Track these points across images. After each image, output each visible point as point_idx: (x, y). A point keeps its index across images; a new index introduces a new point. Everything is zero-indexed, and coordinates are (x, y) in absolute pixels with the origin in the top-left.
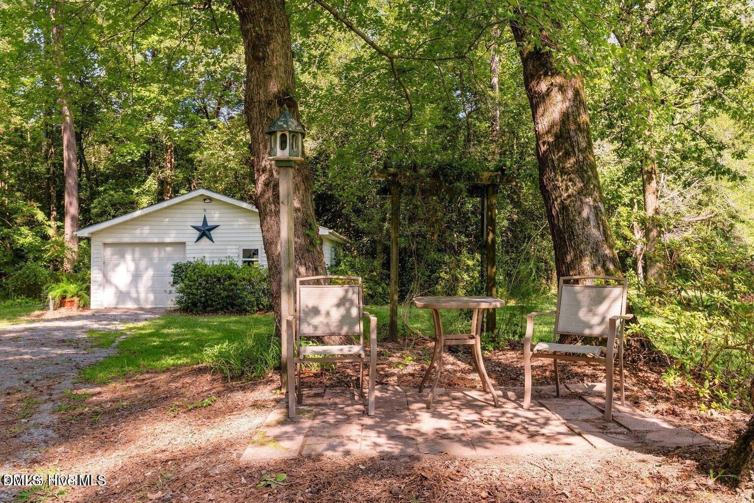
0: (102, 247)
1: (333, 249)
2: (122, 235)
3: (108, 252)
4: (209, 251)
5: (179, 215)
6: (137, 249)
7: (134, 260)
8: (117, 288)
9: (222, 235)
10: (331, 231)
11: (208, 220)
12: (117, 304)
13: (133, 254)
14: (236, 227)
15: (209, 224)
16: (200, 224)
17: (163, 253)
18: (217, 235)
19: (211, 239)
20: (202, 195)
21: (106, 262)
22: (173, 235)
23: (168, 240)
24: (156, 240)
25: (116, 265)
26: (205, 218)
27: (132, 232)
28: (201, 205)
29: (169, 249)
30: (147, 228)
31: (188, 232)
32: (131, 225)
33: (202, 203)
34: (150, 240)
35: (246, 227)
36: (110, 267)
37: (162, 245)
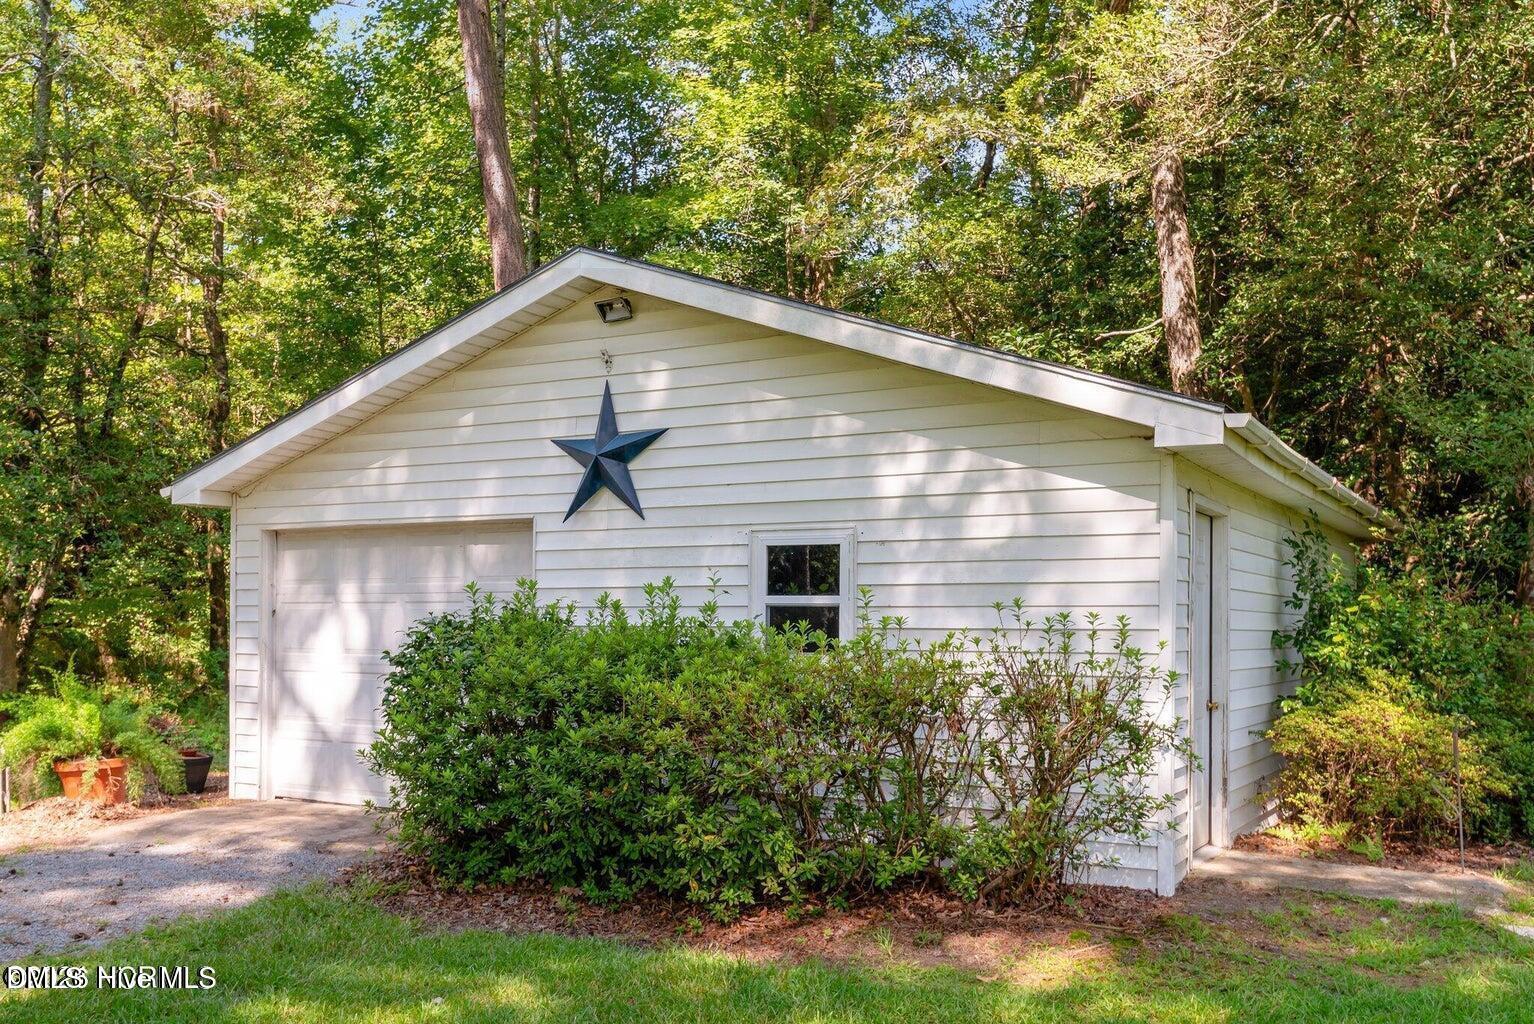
0: (262, 547)
1: (1290, 553)
2: (320, 496)
3: (289, 566)
4: (623, 559)
5: (512, 394)
6: (377, 555)
7: (364, 603)
8: (312, 717)
9: (676, 479)
10: (1242, 420)
11: (619, 406)
12: (315, 785)
13: (363, 579)
14: (739, 433)
15: (627, 426)
16: (589, 429)
17: (459, 570)
18: (660, 480)
19: (633, 504)
20: (593, 286)
21: (280, 613)
22: (488, 488)
23: (471, 511)
24: (429, 514)
25: (312, 627)
26: (608, 397)
27: (352, 480)
28: (589, 334)
29: (481, 552)
30: (400, 459)
31: (546, 468)
32: (349, 449)
33: (596, 324)
34: (411, 514)
35: (787, 430)
36: (292, 633)
37: (453, 532)
